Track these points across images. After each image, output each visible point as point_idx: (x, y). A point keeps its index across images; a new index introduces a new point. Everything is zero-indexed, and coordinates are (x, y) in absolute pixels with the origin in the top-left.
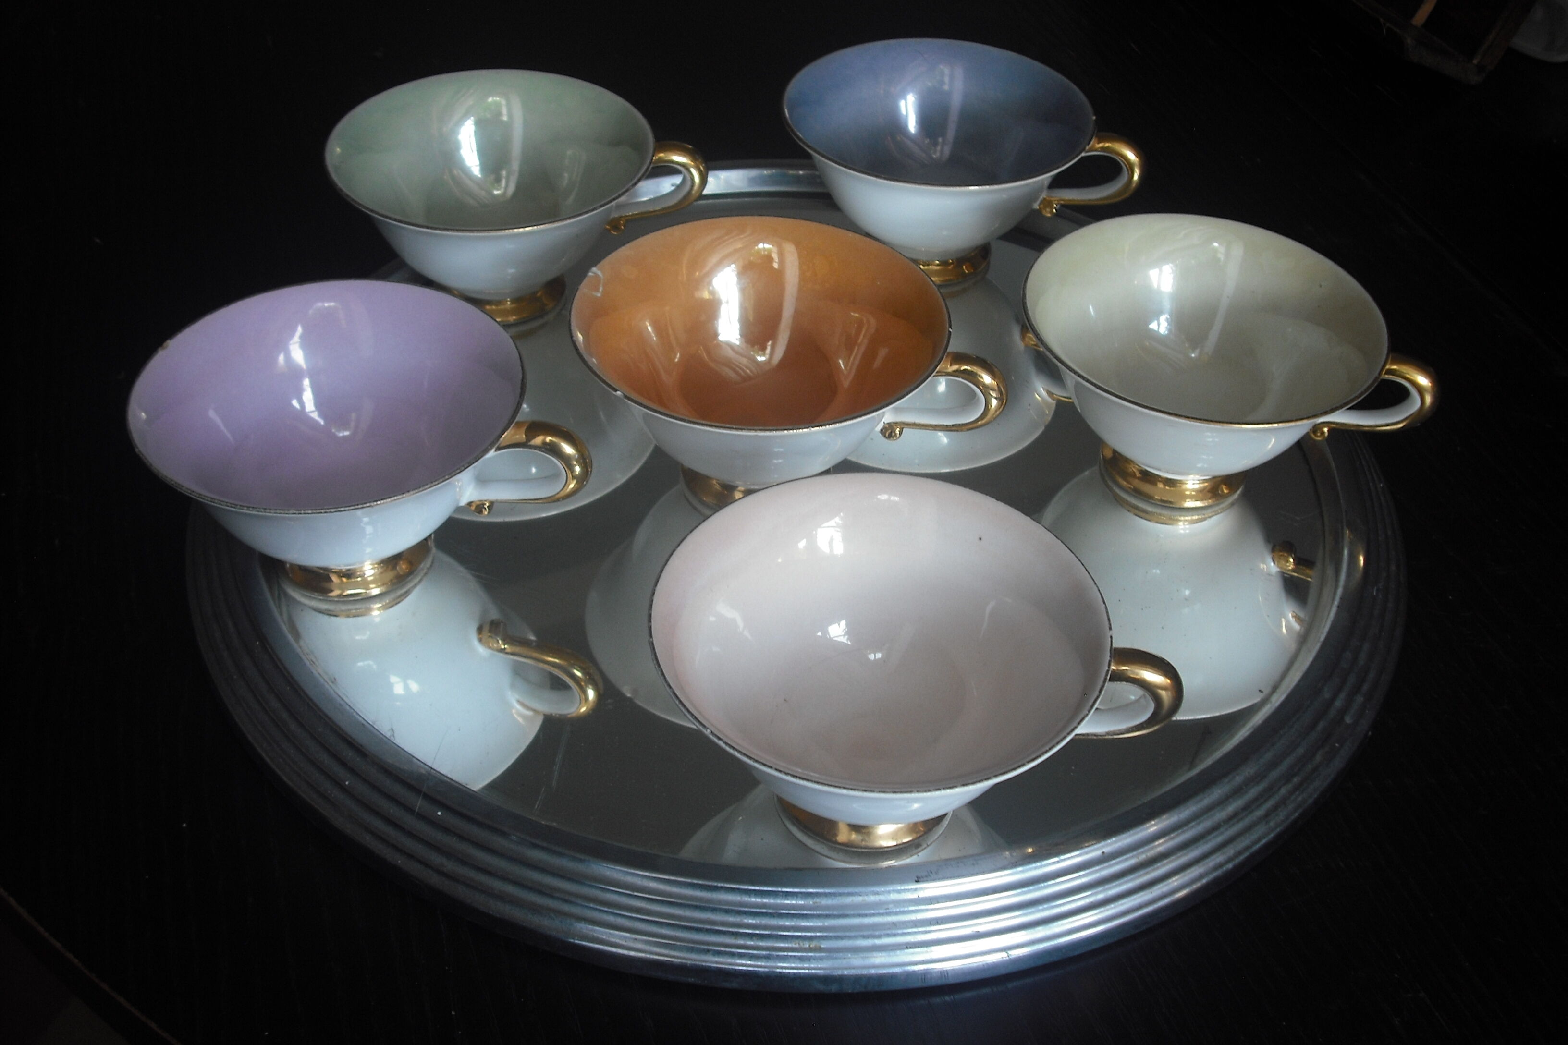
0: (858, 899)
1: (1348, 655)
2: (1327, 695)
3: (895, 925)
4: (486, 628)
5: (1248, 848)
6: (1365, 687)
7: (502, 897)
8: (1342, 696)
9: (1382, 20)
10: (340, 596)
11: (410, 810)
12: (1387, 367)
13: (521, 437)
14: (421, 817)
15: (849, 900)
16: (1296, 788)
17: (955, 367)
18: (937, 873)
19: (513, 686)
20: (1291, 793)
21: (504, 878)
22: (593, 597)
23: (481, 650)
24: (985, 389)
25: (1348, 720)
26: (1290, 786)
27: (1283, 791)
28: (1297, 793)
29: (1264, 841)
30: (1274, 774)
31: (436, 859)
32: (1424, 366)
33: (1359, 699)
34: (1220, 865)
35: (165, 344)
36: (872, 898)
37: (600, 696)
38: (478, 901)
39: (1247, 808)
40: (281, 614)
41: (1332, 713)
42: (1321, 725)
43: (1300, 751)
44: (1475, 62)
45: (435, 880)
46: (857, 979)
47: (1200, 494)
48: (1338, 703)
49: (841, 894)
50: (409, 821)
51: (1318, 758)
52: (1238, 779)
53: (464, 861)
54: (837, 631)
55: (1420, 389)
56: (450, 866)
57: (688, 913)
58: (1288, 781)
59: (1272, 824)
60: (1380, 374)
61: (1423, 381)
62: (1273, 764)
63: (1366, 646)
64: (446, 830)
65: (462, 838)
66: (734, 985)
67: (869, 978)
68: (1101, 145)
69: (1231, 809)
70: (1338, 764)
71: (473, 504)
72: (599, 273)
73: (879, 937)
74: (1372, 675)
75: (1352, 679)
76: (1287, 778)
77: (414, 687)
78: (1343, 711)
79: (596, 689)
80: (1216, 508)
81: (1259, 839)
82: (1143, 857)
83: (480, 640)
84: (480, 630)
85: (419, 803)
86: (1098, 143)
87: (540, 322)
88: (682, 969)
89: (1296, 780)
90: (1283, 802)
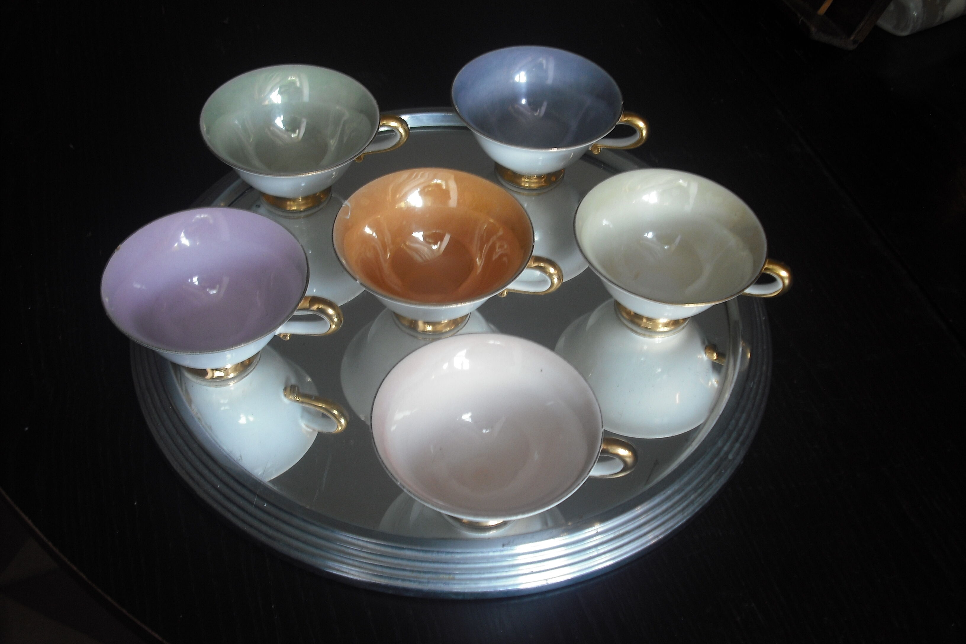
0: (473, 555)
1: (733, 421)
2: (720, 444)
3: (491, 568)
4: (289, 389)
5: (672, 527)
6: (741, 438)
7: (297, 549)
8: (728, 444)
9: (799, 15)
10: (212, 378)
11: (251, 503)
12: (766, 266)
13: (307, 305)
14: (256, 506)
15: (468, 555)
16: (700, 495)
17: (536, 264)
18: (513, 541)
19: (302, 417)
20: (696, 498)
21: (298, 539)
22: (345, 360)
23: (286, 400)
24: (551, 275)
25: (730, 457)
26: (696, 494)
27: (692, 497)
28: (700, 497)
29: (680, 523)
30: (689, 488)
31: (264, 528)
32: (785, 268)
33: (737, 445)
34: (657, 536)
35: (118, 247)
36: (480, 555)
37: (348, 423)
38: (285, 550)
39: (672, 507)
40: (182, 389)
41: (722, 453)
42: (716, 461)
43: (703, 475)
44: (852, 38)
45: (263, 539)
46: (472, 594)
47: (666, 325)
48: (726, 448)
49: (465, 553)
50: (251, 509)
51: (712, 478)
52: (669, 492)
53: (278, 530)
54: (467, 417)
55: (782, 278)
56: (270, 532)
57: (389, 560)
58: (695, 492)
59: (686, 514)
60: (761, 270)
61: (784, 273)
62: (688, 483)
63: (744, 416)
64: (269, 514)
65: (277, 518)
66: (412, 595)
67: (478, 594)
68: (626, 119)
69: (664, 507)
70: (723, 480)
71: (281, 335)
72: (349, 204)
73: (483, 573)
74: (745, 432)
75: (734, 435)
76: (695, 490)
77: (251, 419)
78: (727, 453)
79: (345, 419)
80: (674, 331)
81: (678, 523)
82: (617, 534)
83: (285, 395)
84: (285, 389)
85: (255, 500)
86: (624, 118)
87: (317, 209)
88: (386, 587)
89: (700, 491)
90: (692, 502)
